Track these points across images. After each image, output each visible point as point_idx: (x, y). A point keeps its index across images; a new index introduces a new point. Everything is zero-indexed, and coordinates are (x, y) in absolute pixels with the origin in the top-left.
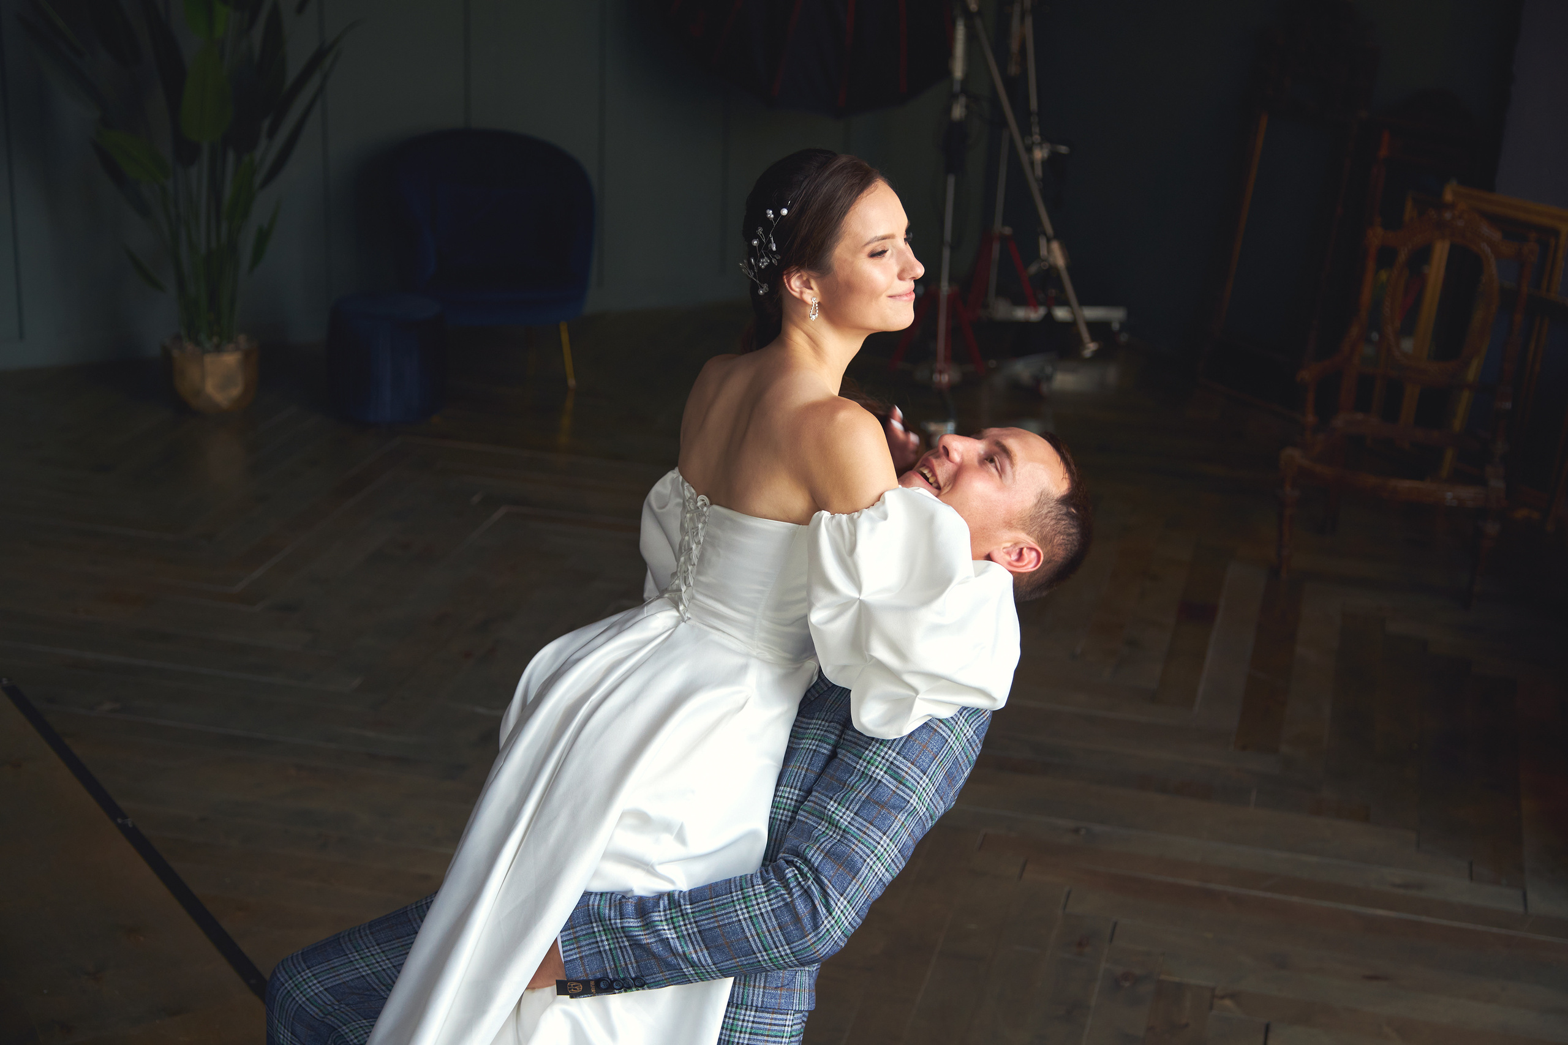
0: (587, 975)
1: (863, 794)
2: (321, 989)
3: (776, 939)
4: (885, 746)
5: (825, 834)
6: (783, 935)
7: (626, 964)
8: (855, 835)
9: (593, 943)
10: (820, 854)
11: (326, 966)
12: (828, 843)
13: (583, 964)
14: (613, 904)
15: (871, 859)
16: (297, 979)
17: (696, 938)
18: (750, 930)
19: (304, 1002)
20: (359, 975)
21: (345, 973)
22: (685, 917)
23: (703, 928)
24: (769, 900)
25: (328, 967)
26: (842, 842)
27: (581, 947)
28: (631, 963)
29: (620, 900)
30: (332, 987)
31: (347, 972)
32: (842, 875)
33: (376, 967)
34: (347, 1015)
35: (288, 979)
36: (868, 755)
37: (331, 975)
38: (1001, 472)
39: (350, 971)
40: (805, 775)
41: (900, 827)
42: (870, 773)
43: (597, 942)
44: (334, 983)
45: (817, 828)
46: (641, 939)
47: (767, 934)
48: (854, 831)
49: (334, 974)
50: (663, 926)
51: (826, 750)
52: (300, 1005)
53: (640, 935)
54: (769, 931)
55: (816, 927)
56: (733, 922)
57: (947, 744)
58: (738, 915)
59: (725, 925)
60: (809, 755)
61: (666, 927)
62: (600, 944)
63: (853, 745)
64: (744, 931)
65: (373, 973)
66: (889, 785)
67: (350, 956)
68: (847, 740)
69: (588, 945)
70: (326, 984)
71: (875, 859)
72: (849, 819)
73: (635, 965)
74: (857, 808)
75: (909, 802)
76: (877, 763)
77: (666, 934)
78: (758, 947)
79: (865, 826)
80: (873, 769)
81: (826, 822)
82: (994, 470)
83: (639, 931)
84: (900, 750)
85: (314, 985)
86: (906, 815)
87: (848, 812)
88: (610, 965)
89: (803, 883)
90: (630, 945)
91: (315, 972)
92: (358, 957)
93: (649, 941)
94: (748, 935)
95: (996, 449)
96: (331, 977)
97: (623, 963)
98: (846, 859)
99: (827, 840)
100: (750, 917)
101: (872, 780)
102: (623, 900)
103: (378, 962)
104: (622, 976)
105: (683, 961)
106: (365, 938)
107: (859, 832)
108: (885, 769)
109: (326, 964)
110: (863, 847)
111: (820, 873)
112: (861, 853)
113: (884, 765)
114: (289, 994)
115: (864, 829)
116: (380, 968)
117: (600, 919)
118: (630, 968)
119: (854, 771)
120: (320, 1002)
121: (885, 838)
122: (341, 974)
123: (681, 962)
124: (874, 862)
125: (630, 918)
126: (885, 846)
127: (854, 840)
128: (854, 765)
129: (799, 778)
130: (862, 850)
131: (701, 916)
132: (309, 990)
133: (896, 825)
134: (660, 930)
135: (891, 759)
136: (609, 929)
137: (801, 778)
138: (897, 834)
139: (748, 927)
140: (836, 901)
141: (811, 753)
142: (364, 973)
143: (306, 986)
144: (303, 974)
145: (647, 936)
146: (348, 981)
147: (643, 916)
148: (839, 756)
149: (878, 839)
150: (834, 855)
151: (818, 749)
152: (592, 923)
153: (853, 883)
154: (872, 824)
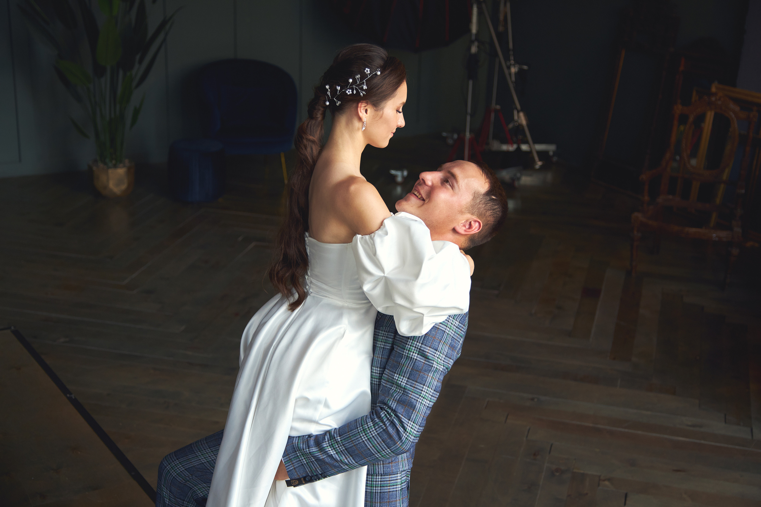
0: (299, 476)
1: (409, 368)
2: (183, 469)
3: (382, 447)
4: (415, 341)
5: (395, 391)
6: (385, 444)
7: (316, 469)
8: (410, 389)
9: (298, 461)
10: (395, 402)
11: (185, 458)
12: (398, 396)
13: (296, 471)
14: (304, 441)
15: (420, 399)
16: (172, 465)
17: (345, 452)
18: (369, 445)
19: (176, 476)
20: (201, 462)
21: (194, 461)
22: (338, 443)
23: (347, 447)
24: (375, 430)
25: (187, 459)
26: (404, 394)
27: (293, 463)
28: (318, 468)
29: (307, 439)
30: (188, 468)
31: (195, 461)
32: (407, 410)
33: (209, 459)
34: (196, 481)
35: (168, 464)
36: (408, 347)
37: (188, 463)
38: (452, 187)
39: (197, 461)
40: (381, 361)
41: (431, 379)
42: (411, 356)
43: (300, 460)
44: (189, 466)
45: (391, 388)
46: (319, 457)
47: (378, 445)
48: (409, 388)
49: (189, 462)
50: (328, 449)
51: (388, 347)
52: (174, 477)
53: (319, 455)
54: (378, 444)
55: (400, 438)
56: (360, 442)
57: (445, 333)
58: (362, 439)
59: (357, 444)
60: (381, 350)
61: (330, 449)
62: (302, 461)
63: (400, 343)
64: (366, 446)
65: (207, 461)
66: (421, 360)
67: (197, 453)
68: (397, 340)
69: (296, 462)
70: (185, 467)
71: (422, 398)
72: (405, 382)
73: (320, 468)
74: (408, 375)
75: (432, 366)
76: (413, 351)
77: (331, 453)
78: (375, 452)
79: (413, 383)
80: (412, 353)
81: (395, 385)
82: (449, 186)
83: (318, 453)
84: (422, 342)
85: (180, 467)
86: (433, 373)
87: (404, 378)
88: (309, 470)
89: (390, 418)
90: (315, 460)
91: (180, 461)
92: (200, 454)
93: (323, 457)
94: (369, 447)
95: (449, 175)
96: (188, 464)
97: (314, 468)
98: (408, 402)
99: (397, 394)
100: (368, 439)
101: (412, 359)
102: (309, 439)
103: (210, 456)
104: (315, 474)
105: (341, 463)
106: (203, 445)
107: (411, 387)
108: (417, 353)
109: (186, 457)
110: (414, 394)
111: (396, 412)
112: (414, 398)
113: (417, 351)
114: (169, 472)
115: (414, 385)
116: (210, 459)
117: (299, 450)
118: (318, 470)
119: (403, 356)
120: (183, 475)
121: (425, 387)
122: (193, 462)
123: (341, 464)
124: (422, 400)
125: (313, 447)
126: (426, 391)
127: (410, 392)
128: (402, 353)
129: (378, 362)
130: (414, 396)
131: (345, 441)
132: (178, 470)
133: (429, 379)
134: (328, 451)
135: (419, 347)
136: (304, 454)
137: (379, 362)
138: (431, 383)
139: (368, 443)
140: (407, 424)
141: (382, 349)
142: (203, 462)
143: (176, 468)
144: (175, 462)
145: (322, 455)
146: (196, 465)
147: (318, 445)
148: (395, 349)
149: (421, 389)
150: (401, 401)
151: (385, 347)
152: (296, 452)
153: (414, 413)
154: (417, 382)
